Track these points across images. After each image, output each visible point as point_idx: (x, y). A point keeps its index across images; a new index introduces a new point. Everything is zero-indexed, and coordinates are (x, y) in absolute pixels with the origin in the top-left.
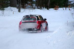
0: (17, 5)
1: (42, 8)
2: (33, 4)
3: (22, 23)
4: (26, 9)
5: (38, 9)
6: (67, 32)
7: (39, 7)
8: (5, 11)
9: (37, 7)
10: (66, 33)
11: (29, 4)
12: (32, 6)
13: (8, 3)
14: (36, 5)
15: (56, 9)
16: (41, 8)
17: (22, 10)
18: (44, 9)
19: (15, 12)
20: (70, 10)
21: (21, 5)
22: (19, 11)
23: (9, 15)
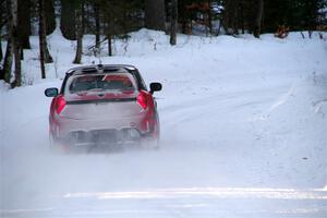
0: (167, 25)
1: (240, 31)
2: (213, 22)
3: (68, 103)
4: (191, 37)
5: (229, 34)
6: (314, 104)
7: (230, 30)
8: (131, 41)
9: (226, 30)
10: (312, 108)
11: (202, 22)
12: (210, 26)
13: (141, 19)
14: (221, 24)
15: (280, 36)
16: (235, 34)
17: (180, 39)
18: (247, 35)
19: (160, 44)
20: (321, 37)
21: (177, 25)
22: (173, 42)
23: (143, 55)
